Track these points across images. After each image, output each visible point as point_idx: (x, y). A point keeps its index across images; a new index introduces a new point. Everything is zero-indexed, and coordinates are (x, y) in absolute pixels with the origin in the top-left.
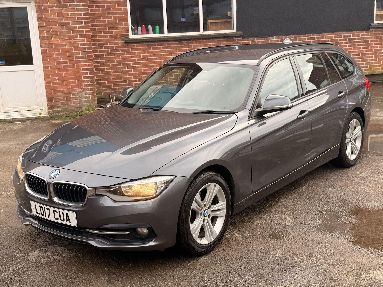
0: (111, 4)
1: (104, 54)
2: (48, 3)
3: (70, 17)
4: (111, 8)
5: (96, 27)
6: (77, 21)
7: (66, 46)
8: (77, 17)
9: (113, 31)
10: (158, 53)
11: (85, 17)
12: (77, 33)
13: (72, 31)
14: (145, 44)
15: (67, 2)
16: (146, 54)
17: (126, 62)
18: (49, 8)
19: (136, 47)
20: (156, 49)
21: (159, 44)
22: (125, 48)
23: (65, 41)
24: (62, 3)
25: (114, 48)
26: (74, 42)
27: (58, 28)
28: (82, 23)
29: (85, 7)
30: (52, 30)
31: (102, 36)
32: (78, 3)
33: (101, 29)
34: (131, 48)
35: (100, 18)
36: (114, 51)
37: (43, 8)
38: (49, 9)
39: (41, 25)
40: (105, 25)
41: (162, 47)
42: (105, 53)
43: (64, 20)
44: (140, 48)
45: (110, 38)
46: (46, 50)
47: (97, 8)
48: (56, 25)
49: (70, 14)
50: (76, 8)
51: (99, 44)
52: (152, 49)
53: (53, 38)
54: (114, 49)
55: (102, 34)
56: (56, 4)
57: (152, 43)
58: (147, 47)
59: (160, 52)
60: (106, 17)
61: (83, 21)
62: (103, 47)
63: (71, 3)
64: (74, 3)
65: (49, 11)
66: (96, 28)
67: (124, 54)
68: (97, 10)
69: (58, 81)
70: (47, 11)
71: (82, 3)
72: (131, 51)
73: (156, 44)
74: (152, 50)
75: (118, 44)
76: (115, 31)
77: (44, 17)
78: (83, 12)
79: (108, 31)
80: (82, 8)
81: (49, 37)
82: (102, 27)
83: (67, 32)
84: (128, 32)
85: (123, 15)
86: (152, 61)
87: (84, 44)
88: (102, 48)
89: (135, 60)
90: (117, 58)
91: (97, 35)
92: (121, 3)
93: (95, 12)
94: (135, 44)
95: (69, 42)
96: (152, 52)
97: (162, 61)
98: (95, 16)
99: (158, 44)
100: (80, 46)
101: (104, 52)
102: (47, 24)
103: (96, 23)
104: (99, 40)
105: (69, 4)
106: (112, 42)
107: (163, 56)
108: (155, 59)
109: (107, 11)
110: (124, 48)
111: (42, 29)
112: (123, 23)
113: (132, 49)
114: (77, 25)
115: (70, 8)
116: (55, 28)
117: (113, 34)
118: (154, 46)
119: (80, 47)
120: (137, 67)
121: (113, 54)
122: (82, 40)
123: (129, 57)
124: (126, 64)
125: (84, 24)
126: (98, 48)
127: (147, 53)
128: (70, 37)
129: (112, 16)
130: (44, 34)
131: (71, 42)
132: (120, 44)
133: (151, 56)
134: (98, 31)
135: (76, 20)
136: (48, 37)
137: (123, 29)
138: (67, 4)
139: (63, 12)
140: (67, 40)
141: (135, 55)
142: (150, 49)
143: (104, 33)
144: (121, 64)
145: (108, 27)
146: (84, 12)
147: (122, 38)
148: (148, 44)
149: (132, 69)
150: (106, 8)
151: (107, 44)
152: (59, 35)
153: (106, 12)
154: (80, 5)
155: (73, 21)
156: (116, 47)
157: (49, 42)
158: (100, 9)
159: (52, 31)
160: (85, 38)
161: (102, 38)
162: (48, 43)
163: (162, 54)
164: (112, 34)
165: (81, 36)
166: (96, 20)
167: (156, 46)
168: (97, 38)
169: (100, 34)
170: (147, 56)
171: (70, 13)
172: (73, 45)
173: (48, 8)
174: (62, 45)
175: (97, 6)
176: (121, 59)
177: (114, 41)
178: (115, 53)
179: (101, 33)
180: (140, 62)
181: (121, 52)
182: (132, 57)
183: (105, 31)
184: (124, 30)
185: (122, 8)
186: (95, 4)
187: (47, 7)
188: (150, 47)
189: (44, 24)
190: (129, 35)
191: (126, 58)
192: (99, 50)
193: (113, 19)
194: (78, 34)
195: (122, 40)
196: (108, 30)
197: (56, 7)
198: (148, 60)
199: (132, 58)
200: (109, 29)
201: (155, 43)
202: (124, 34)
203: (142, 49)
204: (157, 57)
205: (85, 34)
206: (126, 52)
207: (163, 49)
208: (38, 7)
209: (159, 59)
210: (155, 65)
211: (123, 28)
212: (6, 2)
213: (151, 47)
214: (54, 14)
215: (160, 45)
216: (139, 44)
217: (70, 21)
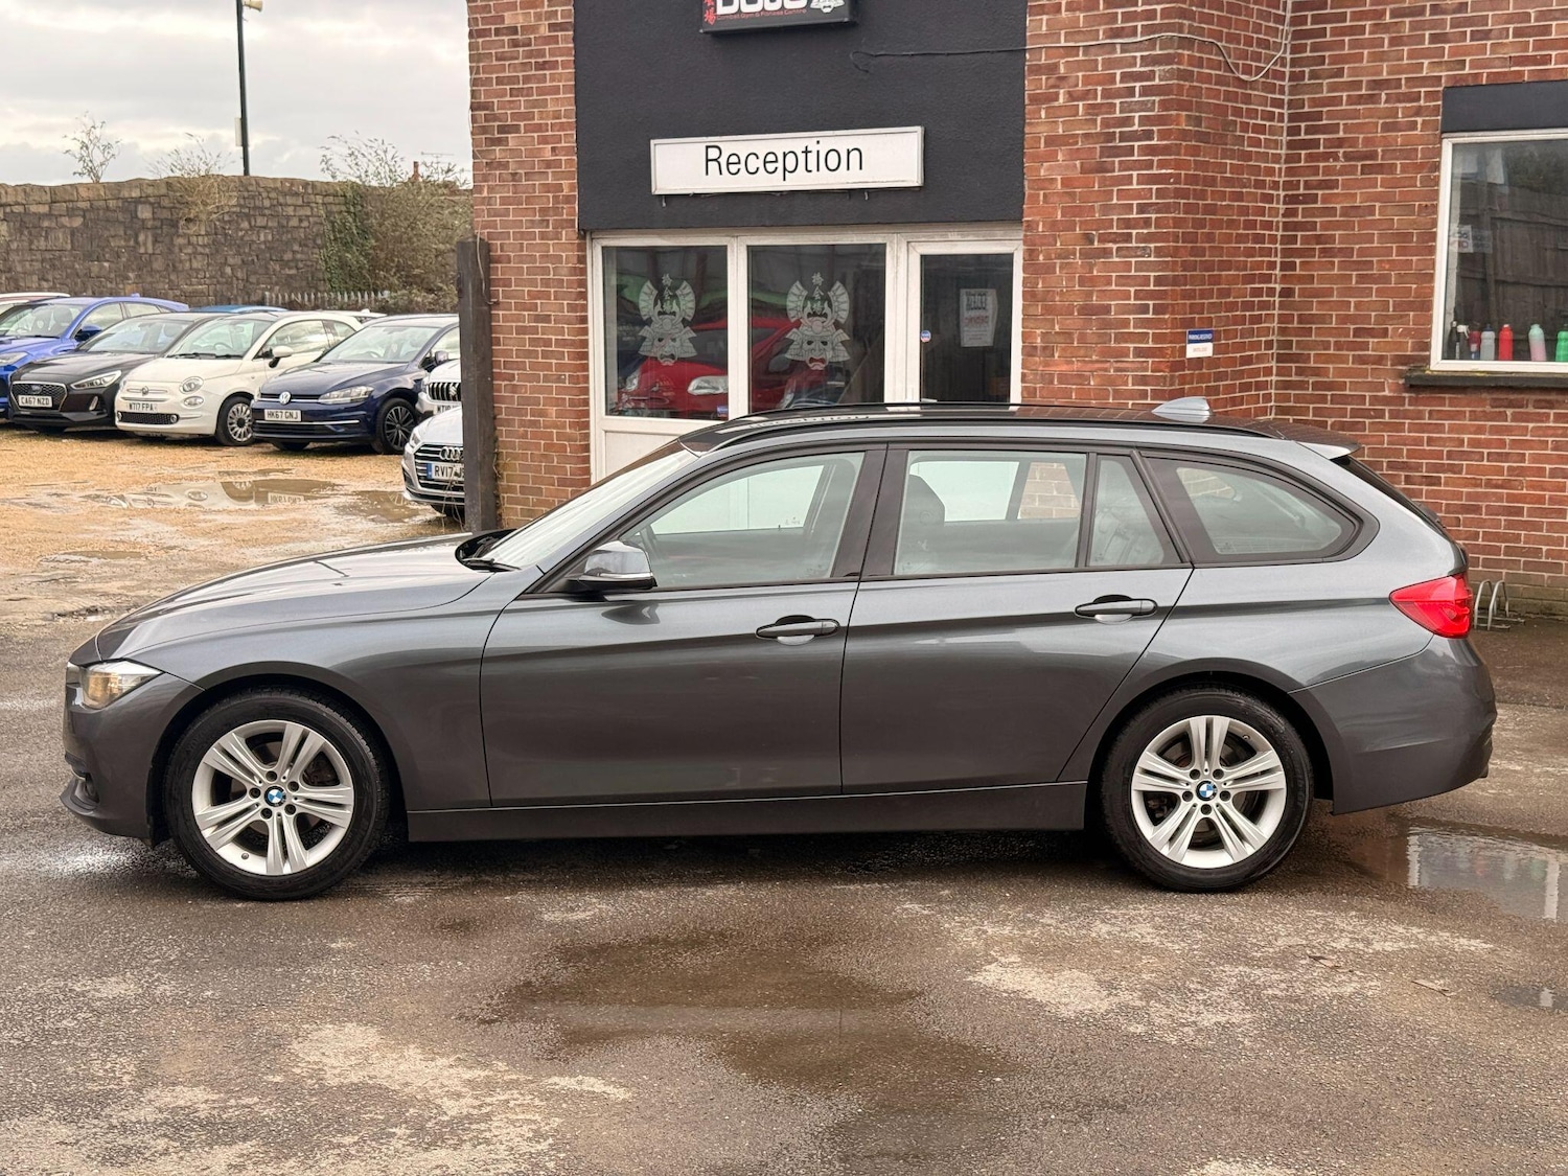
0: (1375, 245)
1: (1329, 423)
2: (1058, 244)
3: (1114, 287)
4: (1375, 259)
5: (1314, 323)
6: (1132, 302)
7: (1092, 383)
8: (1132, 290)
9: (1371, 340)
10: (1532, 436)
11: (1157, 288)
12: (1126, 342)
13: (1113, 336)
14: (1484, 395)
15: (1110, 242)
16: (1483, 437)
17: (1405, 460)
18: (1059, 257)
19: (1450, 406)
20: (1528, 418)
21: (1540, 401)
22: (1407, 407)
23: (1090, 367)
24: (1096, 243)
25: (1367, 404)
26: (1117, 370)
27: (1074, 321)
28: (1144, 309)
29: (1161, 257)
30: (1057, 328)
31: (1329, 359)
32: (1141, 243)
33: (1330, 332)
34: (1429, 408)
35: (1329, 292)
36: (1364, 413)
37: (1041, 257)
38: (1058, 261)
39: (1031, 311)
40: (1344, 319)
41: (1552, 412)
42: (1333, 420)
43: (1094, 298)
44: (1465, 412)
45: (1355, 366)
46: (1035, 388)
47: (1324, 257)
48: (1072, 314)
49: (1114, 279)
50: (1133, 260)
51: (1316, 386)
52: (1509, 419)
53: (1056, 355)
54: (1367, 406)
55: (1332, 352)
56: (1078, 248)
57: (1512, 397)
58: (1492, 407)
59: (1541, 432)
60: (1350, 292)
61: (1151, 303)
62: (1329, 398)
63: (1121, 245)
64: (1130, 245)
65: (1058, 269)
66: (1314, 326)
67: (1399, 427)
68: (1322, 266)
69: (1055, 493)
70: (1050, 269)
71: (1152, 245)
72: (1429, 419)
73: (1528, 401)
74: (1512, 421)
75: (1384, 391)
76: (1376, 340)
77: (1040, 286)
78: (1152, 274)
79: (1351, 339)
80: (1152, 259)
81: (1048, 350)
82: (1333, 326)
83: (1099, 335)
84: (1427, 347)
85: (1414, 286)
86: (1506, 465)
87: (1143, 380)
88: (1323, 399)
89: (1439, 455)
90: (1374, 439)
91: (1312, 353)
92: (1412, 241)
93: (1315, 273)
94: (1447, 396)
95: (1101, 369)
96: (1508, 430)
97: (1548, 467)
98: (1315, 286)
99: (1536, 401)
100: (1133, 385)
101: (1330, 413)
102: (1048, 310)
103: (1314, 312)
104: (1316, 372)
105: (1115, 246)
106: (1360, 380)
107: (1552, 450)
108: (1519, 458)
109: (1358, 270)
110: (1404, 405)
111: (1032, 325)
112: (1412, 313)
113: (1430, 412)
114: (1131, 317)
115: (1117, 260)
116: (1068, 321)
117: (1370, 353)
118: (1522, 407)
119: (1130, 387)
120: (1443, 481)
121: (1360, 426)
122: (1139, 365)
123: (1419, 441)
124: (1405, 466)
125: (1153, 314)
126: (1308, 397)
127: (1490, 434)
128: (1108, 353)
129: (1375, 287)
130: (1036, 339)
131: (1106, 370)
132: (1390, 391)
133: (1502, 443)
134: (1318, 339)
135: (1129, 299)
136: (1044, 348)
137: (1406, 336)
138: (1110, 245)
139: (1095, 273)
140: (1097, 361)
141: (1443, 435)
142: (1503, 417)
143: (1339, 346)
144: (1385, 464)
145: (1352, 327)
146: (1157, 274)
147: (1400, 368)
148: (1495, 396)
149: (1425, 488)
150: (1355, 258)
151: (1343, 386)
152: (1075, 344)
153: (1355, 273)
154: (1148, 251)
155: (1122, 302)
156: (1375, 400)
157: (1047, 364)
158: (1336, 260)
159: (1058, 330)
160: (1150, 360)
161: (1328, 363)
162: (1041, 368)
163: (1550, 439)
164: (1366, 353)
165: (1139, 352)
166: (1315, 300)
167: (1531, 409)
168: (1312, 364)
169: (1325, 349)
170: (1488, 444)
171: (1114, 274)
172: (1111, 381)
173: (1056, 258)
174: (1081, 378)
175: (1324, 252)
176: (1385, 446)
177: (1370, 379)
178: (1367, 421)
179: (1326, 346)
180: (1456, 462)
181: (1390, 418)
182: (1430, 441)
183: (1343, 339)
184: (1410, 341)
185: (1414, 258)
186: (1317, 244)
187: (1053, 256)
188: (1502, 409)
189: (1040, 307)
190: (1427, 360)
191: (1406, 445)
192: (1311, 406)
193: (1374, 298)
194: (1131, 346)
195: (1400, 374)
196: (1354, 336)
197: (1078, 255)
198: (1488, 461)
199: (1428, 445)
200: (1357, 333)
201: (1526, 397)
202: (1409, 353)
203: (1470, 416)
204: (1527, 452)
205: (1151, 345)
206: (1407, 421)
207: (1554, 422)
208: (1030, 255)
209: (1534, 459)
210: (1517, 483)
211: (1407, 333)
212: (959, 238)
213: (1509, 412)
214: (1070, 279)
215: (1543, 404)
216: (1459, 396)
217: (1112, 303)
